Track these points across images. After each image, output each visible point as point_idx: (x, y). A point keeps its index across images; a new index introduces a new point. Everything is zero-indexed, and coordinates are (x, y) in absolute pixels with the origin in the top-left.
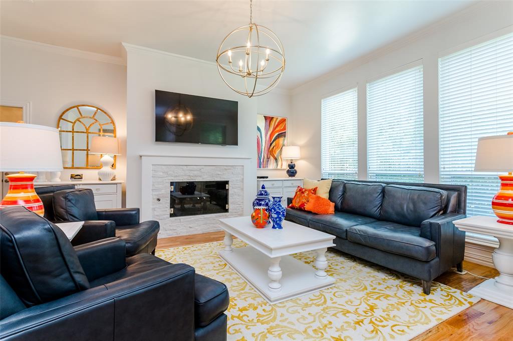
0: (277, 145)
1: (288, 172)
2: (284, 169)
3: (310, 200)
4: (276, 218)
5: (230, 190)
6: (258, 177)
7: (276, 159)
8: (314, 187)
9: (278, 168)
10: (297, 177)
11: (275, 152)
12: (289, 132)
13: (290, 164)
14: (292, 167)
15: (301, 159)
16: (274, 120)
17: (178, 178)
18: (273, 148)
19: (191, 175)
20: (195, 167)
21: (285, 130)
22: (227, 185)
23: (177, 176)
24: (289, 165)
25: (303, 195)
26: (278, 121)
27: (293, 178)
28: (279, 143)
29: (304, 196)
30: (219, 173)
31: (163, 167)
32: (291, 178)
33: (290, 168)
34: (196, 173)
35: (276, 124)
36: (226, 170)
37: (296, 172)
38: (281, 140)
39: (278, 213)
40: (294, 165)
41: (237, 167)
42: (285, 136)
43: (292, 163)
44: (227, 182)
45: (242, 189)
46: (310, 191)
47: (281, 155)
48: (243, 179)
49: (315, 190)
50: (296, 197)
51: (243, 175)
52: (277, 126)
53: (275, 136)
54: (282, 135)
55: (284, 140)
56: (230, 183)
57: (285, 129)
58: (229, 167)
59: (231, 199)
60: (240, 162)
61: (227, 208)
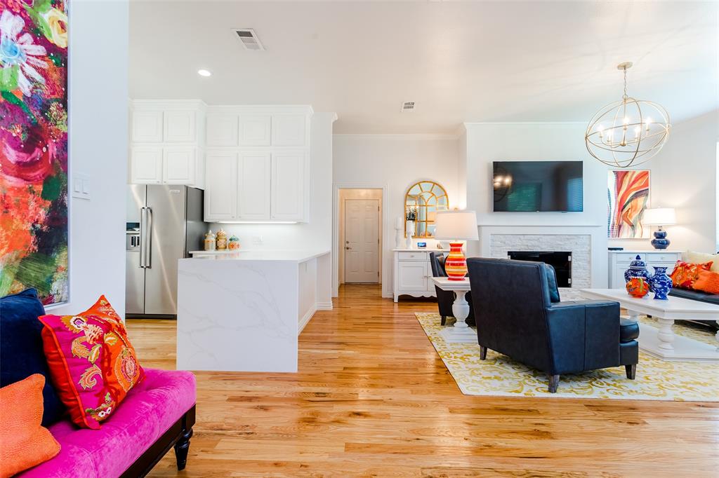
0: (634, 208)
1: (654, 242)
2: (646, 239)
3: (701, 277)
4: (660, 288)
5: (573, 262)
6: (609, 249)
7: (632, 226)
8: (706, 262)
9: (636, 237)
10: (669, 249)
11: (631, 216)
12: (653, 188)
13: (658, 232)
14: (660, 236)
15: (677, 225)
16: (630, 174)
17: (515, 247)
18: (628, 211)
19: (529, 244)
20: (533, 236)
21: (648, 186)
22: (569, 257)
23: (514, 246)
24: (655, 234)
25: (688, 271)
26: (635, 176)
27: (663, 251)
28: (637, 205)
29: (690, 272)
30: (561, 243)
31: (501, 236)
32: (658, 251)
33: (657, 238)
34: (533, 243)
35: (633, 179)
36: (568, 239)
37: (668, 243)
38: (640, 201)
39: (663, 284)
40: (665, 233)
41: (581, 237)
42: (647, 195)
43: (660, 230)
44: (569, 254)
45: (589, 262)
46: (699, 266)
47: (640, 220)
48: (590, 251)
49: (708, 266)
50: (676, 274)
51: (590, 245)
52: (634, 182)
53: (631, 195)
54: (643, 193)
55: (645, 200)
56: (573, 254)
57: (646, 184)
58: (573, 237)
59: (574, 272)
60: (586, 231)
61: (569, 282)
